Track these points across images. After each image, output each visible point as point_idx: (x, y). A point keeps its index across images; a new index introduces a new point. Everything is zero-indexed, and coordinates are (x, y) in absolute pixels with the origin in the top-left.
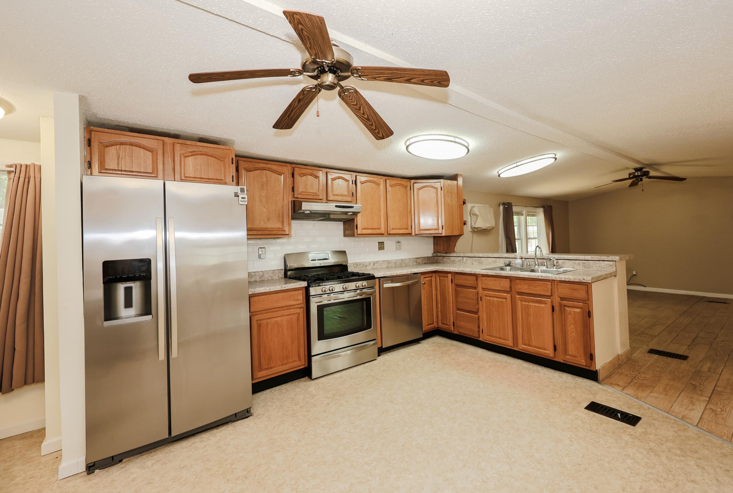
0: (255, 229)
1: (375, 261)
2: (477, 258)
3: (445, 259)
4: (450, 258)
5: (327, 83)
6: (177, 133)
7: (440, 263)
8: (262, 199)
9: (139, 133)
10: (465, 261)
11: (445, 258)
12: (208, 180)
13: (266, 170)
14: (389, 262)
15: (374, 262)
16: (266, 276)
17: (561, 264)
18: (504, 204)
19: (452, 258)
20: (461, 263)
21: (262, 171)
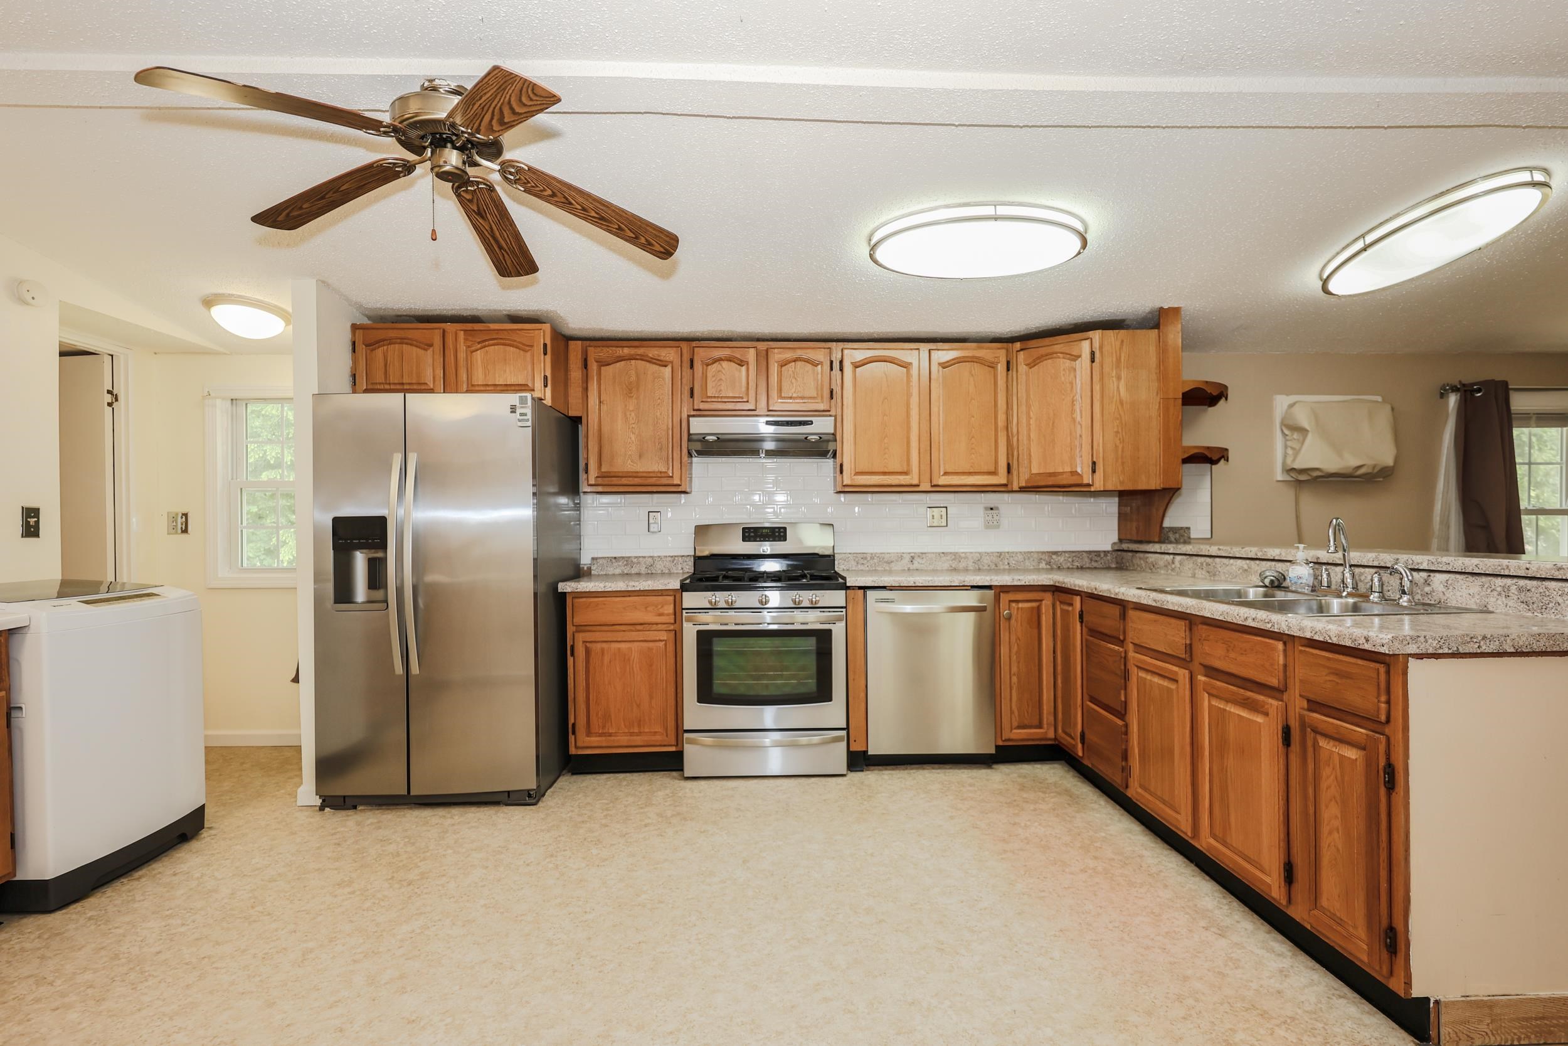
0: (617, 474)
1: (915, 553)
2: (1205, 558)
3: (1138, 560)
4: (1147, 558)
5: (447, 168)
6: (475, 313)
7: (1127, 569)
8: (628, 416)
9: (428, 322)
10: (1179, 566)
11: (1138, 555)
12: (505, 388)
13: (637, 359)
14: (956, 556)
15: (913, 555)
16: (659, 567)
17: (1441, 588)
18: (1466, 391)
19: (1152, 558)
20: (1170, 571)
21: (628, 362)
